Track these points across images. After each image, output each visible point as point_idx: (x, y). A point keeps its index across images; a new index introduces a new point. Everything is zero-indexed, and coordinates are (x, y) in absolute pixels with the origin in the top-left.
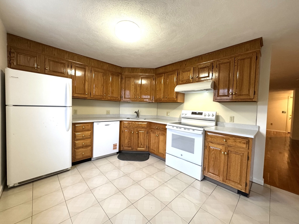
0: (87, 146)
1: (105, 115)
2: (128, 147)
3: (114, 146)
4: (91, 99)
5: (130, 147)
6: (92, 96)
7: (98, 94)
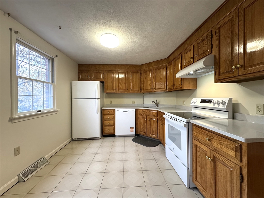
0: (111, 126)
1: (131, 104)
2: (143, 132)
3: (131, 129)
4: (118, 93)
5: (145, 133)
6: (118, 91)
7: (122, 89)
